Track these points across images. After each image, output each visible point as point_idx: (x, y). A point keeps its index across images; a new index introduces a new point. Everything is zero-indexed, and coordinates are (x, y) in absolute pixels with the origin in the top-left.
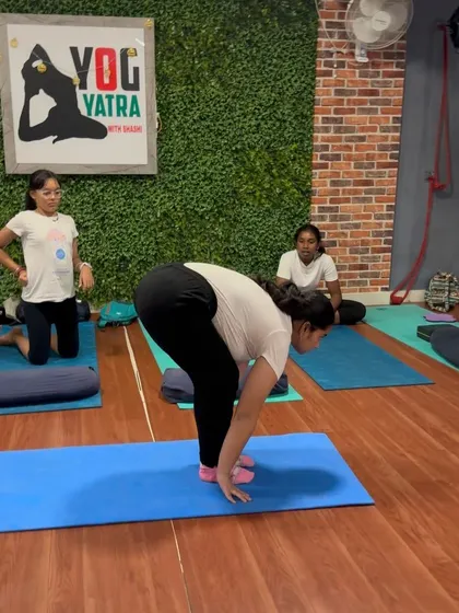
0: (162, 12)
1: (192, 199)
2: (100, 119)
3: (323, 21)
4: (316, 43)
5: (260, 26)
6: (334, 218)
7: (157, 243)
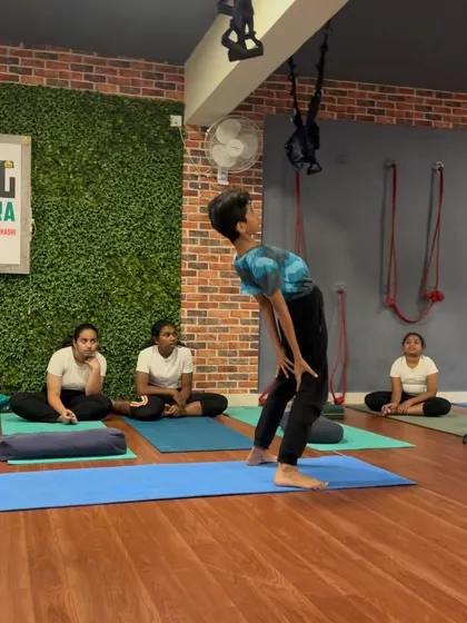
0: (39, 132)
1: (64, 299)
3: (188, 149)
4: (182, 167)
5: (131, 150)
6: (203, 322)
7: (27, 340)
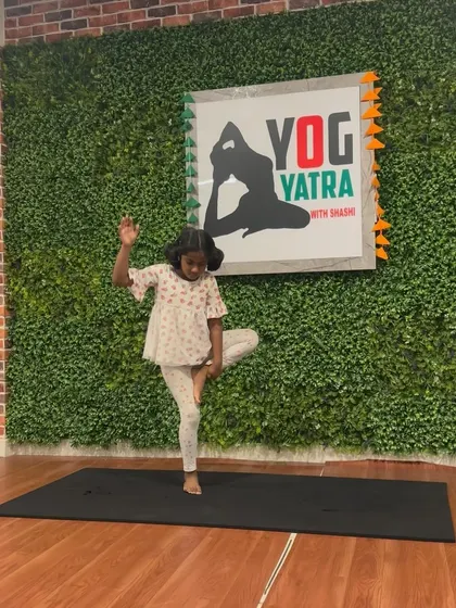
0: (385, 64)
2: (301, 203)
